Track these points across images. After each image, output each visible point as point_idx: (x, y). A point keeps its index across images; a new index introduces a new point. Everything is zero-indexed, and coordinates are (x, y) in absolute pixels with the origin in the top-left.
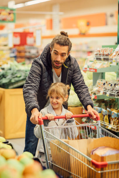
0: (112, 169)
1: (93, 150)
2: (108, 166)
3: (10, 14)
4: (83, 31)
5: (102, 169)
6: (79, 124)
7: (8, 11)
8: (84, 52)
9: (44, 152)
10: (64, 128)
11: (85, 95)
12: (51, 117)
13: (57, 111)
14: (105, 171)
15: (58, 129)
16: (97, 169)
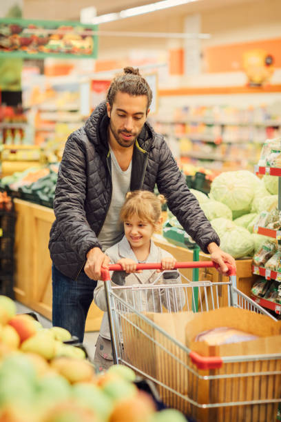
0: (232, 372)
1: (201, 333)
2: (223, 366)
3: (84, 37)
4: (257, 79)
5: (212, 373)
6: (189, 283)
7: (81, 31)
8: (258, 127)
9: (110, 339)
10: (154, 290)
11: (198, 218)
12: (130, 265)
13: (139, 252)
14: (217, 377)
15: (141, 292)
16: (201, 371)
